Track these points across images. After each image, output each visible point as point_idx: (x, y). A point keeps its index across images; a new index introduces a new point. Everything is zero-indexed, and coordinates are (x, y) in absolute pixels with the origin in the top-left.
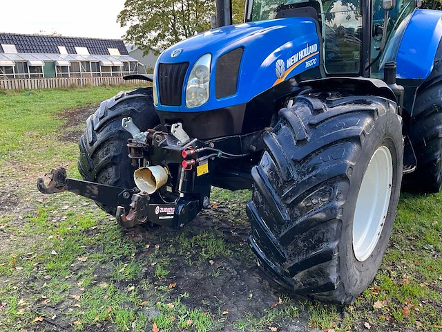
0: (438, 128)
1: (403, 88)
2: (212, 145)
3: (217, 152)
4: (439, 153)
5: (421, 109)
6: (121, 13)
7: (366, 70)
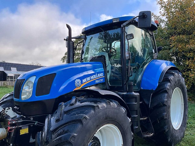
0: (164, 114)
1: (139, 94)
2: (32, 119)
3: (35, 123)
4: (166, 126)
5: (155, 104)
6: (63, 57)
7: (125, 85)
